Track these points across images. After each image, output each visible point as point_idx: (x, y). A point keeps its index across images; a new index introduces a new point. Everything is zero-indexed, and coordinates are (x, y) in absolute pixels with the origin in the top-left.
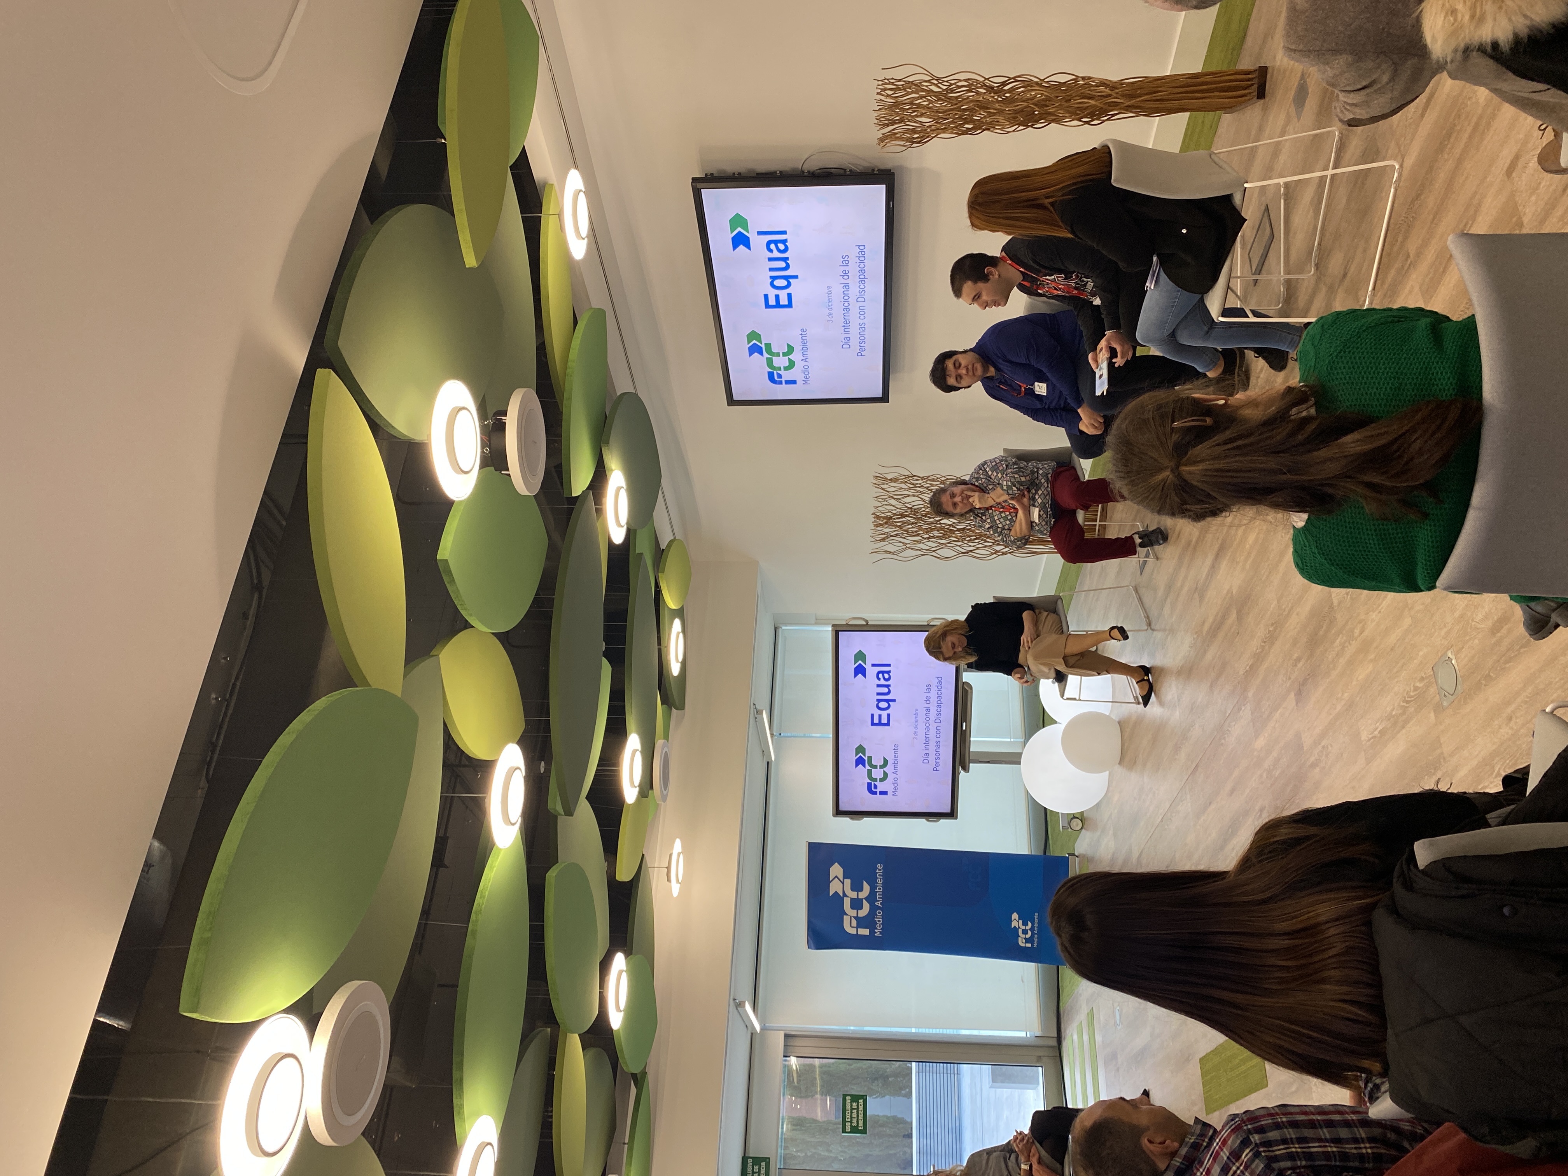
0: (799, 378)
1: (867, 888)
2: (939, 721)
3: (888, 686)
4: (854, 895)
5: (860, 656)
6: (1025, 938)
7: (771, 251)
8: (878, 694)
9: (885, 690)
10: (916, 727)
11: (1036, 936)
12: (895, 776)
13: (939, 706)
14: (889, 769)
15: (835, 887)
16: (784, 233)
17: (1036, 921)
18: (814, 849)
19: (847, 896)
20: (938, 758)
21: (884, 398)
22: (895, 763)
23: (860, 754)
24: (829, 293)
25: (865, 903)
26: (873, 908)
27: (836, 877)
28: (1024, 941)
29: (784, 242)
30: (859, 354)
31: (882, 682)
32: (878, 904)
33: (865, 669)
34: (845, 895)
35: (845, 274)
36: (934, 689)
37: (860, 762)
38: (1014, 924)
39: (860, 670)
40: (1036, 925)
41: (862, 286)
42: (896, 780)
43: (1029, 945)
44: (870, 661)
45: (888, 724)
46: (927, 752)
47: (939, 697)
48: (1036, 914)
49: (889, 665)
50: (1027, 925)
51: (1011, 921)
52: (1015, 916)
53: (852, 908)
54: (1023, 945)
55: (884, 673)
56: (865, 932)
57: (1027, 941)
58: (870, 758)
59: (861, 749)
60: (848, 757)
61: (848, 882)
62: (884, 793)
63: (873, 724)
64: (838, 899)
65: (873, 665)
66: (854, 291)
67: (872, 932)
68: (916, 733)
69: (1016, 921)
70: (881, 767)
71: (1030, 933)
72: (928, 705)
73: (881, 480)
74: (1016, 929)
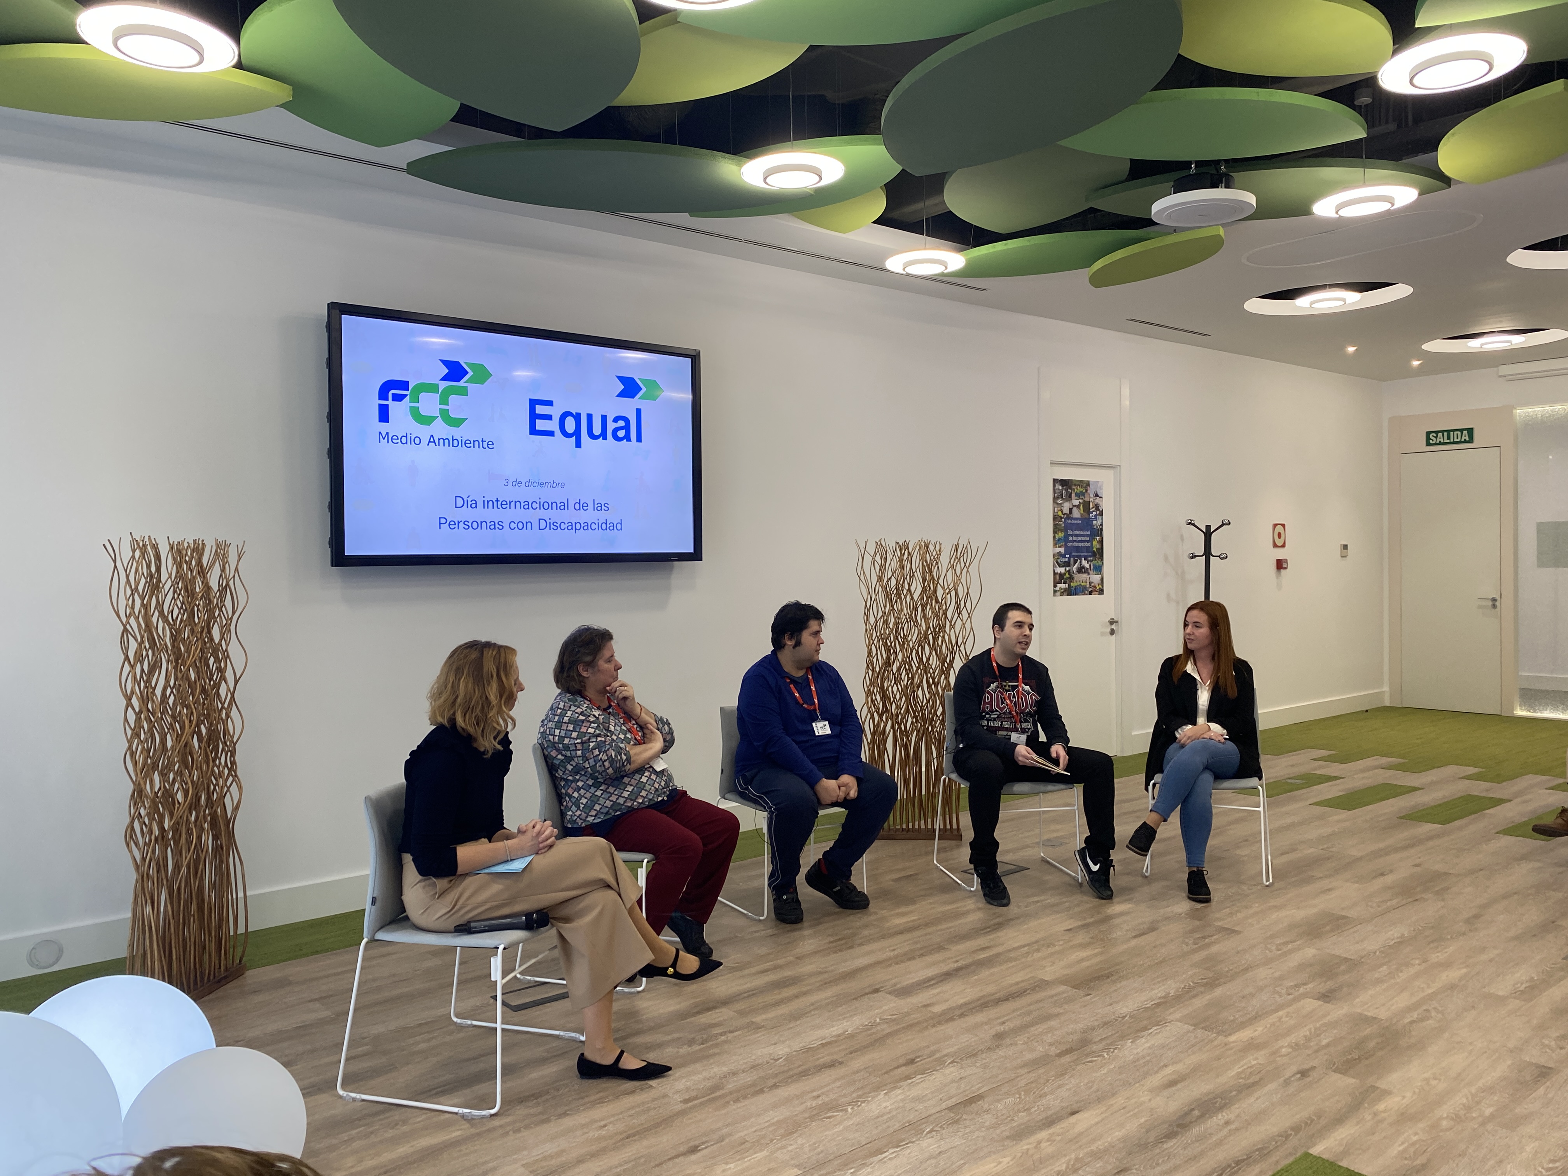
16: (639, 439)
21: (341, 560)
24: (553, 485)
29: (627, 437)
30: (443, 521)
41: (563, 526)
66: (554, 515)
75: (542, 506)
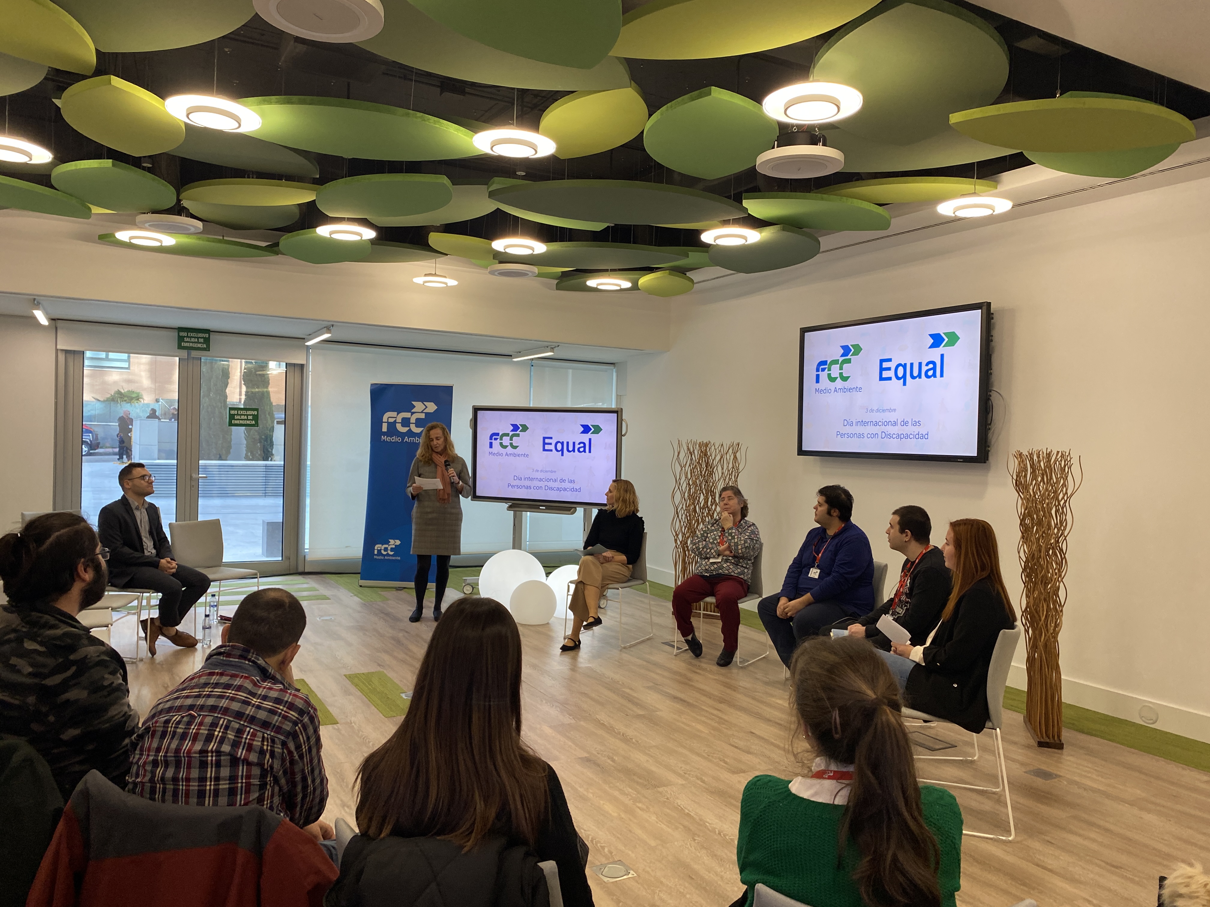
0: (821, 386)
1: (418, 430)
2: (547, 488)
3: (574, 450)
4: (413, 420)
5: (598, 430)
6: (381, 549)
7: (927, 365)
8: (568, 443)
9: (571, 449)
10: (542, 471)
11: (382, 558)
12: (504, 454)
13: (558, 489)
14: (509, 450)
15: (418, 406)
16: (942, 376)
17: (394, 558)
18: (448, 390)
19: (411, 415)
20: (518, 487)
21: (801, 452)
22: (514, 455)
23: (521, 428)
24: (890, 410)
25: (407, 429)
26: (402, 435)
27: (426, 407)
28: (379, 549)
29: (934, 375)
30: (838, 433)
31: (577, 446)
32: (406, 439)
33: (587, 433)
34: (413, 413)
35: (905, 423)
36: (571, 485)
37: (515, 427)
38: (392, 542)
39: (586, 429)
40: (391, 558)
41: (894, 436)
42: (501, 455)
43: (376, 552)
44: (594, 437)
45: (544, 450)
46: (523, 479)
47: (565, 489)
48: (399, 558)
49: (590, 452)
50: (391, 551)
51: (394, 539)
52: (398, 542)
53: (403, 419)
54: (376, 548)
55: (585, 448)
56: (385, 428)
57: (379, 551)
58: (518, 435)
59: (525, 428)
60: (519, 418)
61: (423, 416)
62: (491, 446)
63: (544, 438)
64: (409, 408)
65: (590, 440)
66: (891, 429)
67: (384, 434)
68: (537, 471)
69: (394, 543)
70: (511, 444)
71: (385, 553)
72: (558, 480)
73: (736, 448)
74: (388, 543)
75: (883, 424)
